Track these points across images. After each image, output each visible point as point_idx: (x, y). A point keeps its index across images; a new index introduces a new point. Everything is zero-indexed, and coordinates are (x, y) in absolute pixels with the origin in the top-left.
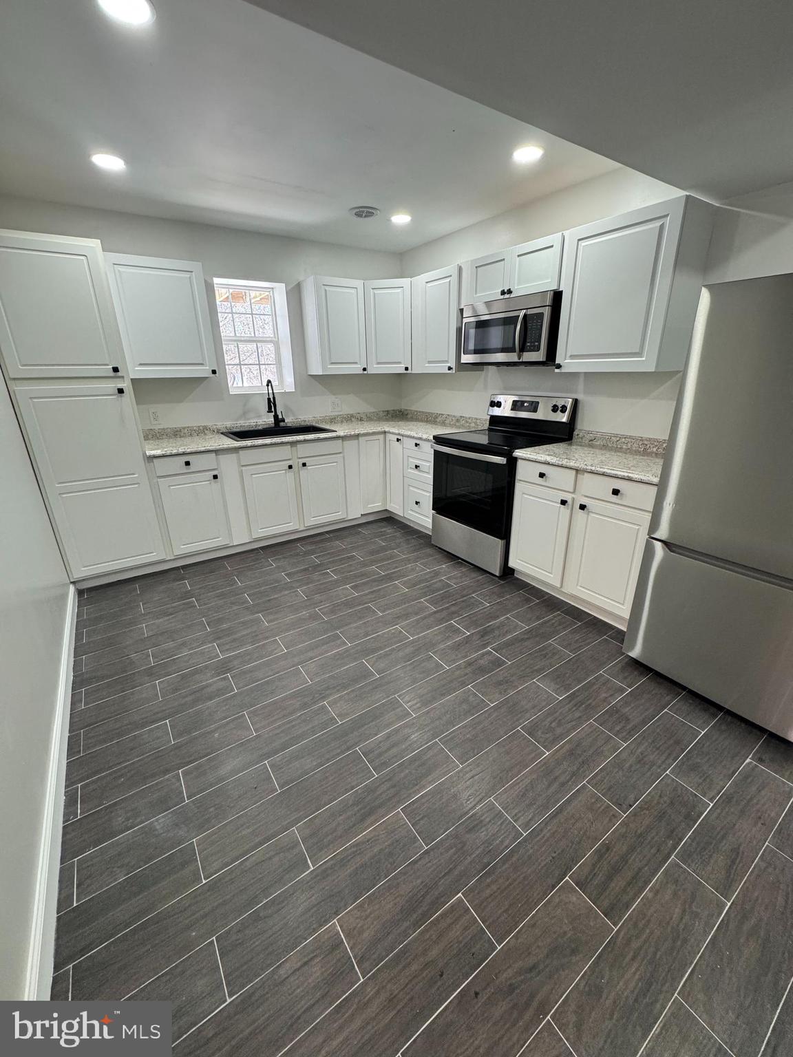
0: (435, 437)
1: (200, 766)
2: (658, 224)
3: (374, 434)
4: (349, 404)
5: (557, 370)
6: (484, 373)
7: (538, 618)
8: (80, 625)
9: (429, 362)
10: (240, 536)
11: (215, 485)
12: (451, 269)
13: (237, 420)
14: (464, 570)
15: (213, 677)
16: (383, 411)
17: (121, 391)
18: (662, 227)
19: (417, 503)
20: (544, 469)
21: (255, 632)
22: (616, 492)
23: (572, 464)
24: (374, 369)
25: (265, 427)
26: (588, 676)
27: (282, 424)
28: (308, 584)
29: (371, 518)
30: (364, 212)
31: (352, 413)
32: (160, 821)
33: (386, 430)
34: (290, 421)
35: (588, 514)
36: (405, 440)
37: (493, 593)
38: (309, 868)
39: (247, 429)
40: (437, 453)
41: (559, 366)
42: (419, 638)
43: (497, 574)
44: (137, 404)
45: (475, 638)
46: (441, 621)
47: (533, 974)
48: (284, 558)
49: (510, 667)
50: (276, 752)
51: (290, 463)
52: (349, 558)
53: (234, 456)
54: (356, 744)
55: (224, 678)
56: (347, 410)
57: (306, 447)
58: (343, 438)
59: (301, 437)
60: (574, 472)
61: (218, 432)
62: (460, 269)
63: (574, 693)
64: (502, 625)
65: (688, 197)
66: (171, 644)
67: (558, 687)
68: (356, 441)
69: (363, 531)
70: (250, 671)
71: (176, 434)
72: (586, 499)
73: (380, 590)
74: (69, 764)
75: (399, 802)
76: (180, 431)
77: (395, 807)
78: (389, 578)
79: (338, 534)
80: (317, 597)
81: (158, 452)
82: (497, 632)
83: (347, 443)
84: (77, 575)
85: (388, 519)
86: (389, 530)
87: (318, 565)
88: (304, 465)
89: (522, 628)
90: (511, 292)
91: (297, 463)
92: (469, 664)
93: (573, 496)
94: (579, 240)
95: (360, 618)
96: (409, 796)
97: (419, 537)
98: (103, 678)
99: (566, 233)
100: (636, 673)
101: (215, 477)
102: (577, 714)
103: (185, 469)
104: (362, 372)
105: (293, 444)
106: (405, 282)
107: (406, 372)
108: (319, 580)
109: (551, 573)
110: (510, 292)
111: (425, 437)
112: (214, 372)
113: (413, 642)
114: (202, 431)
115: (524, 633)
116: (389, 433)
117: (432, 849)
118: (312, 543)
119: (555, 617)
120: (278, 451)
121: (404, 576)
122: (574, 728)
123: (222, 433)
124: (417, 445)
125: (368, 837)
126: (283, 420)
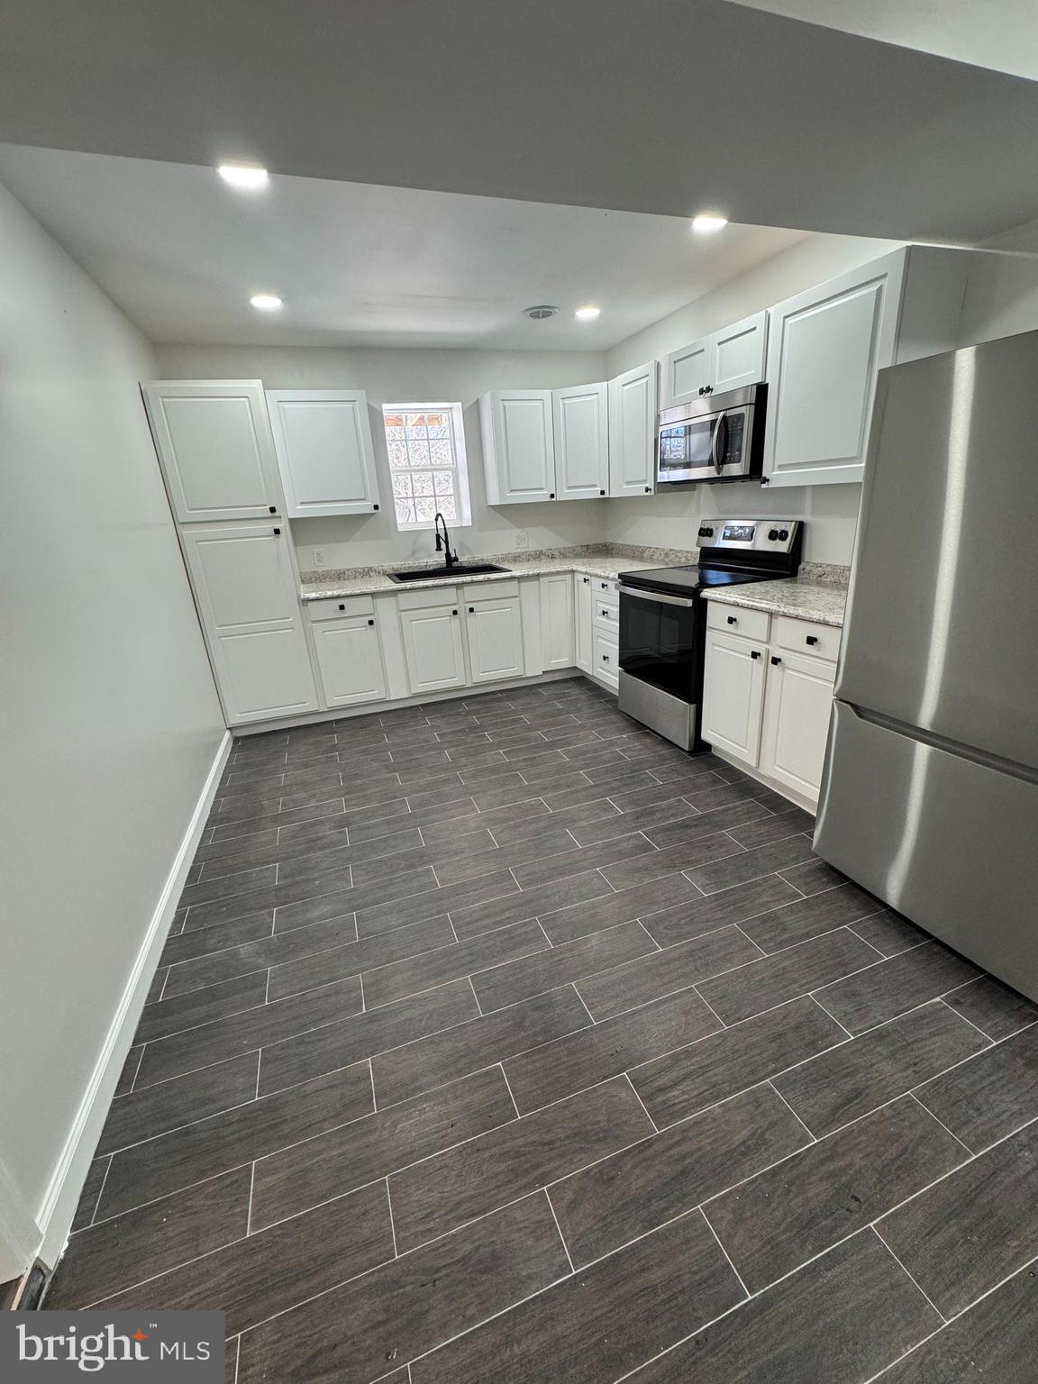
0: (620, 576)
1: (294, 907)
2: (874, 288)
3: (558, 573)
4: (539, 537)
5: (764, 486)
6: (696, 492)
7: (721, 803)
8: (229, 769)
9: (628, 483)
10: (398, 691)
11: (371, 631)
12: (647, 367)
13: (405, 560)
14: (648, 741)
15: (330, 829)
16: (582, 546)
17: (277, 532)
18: (879, 291)
19: (605, 658)
20: (734, 613)
21: (386, 790)
22: (811, 641)
23: (763, 605)
24: (565, 495)
25: (436, 567)
26: (755, 874)
27: (455, 564)
28: (457, 746)
29: (558, 677)
30: (541, 312)
31: (540, 549)
32: (245, 949)
33: (574, 568)
34: (464, 559)
35: (783, 671)
36: (593, 580)
37: (673, 770)
38: (362, 1010)
39: (416, 570)
40: (622, 595)
41: (766, 480)
42: (560, 812)
43: (687, 749)
44: (296, 544)
45: (628, 818)
46: (594, 797)
47: (546, 1148)
48: (443, 717)
49: (658, 854)
50: (367, 905)
51: (455, 608)
52: (514, 720)
53: (390, 600)
54: (449, 910)
55: (341, 832)
56: (534, 546)
57: (475, 591)
58: (520, 579)
59: (468, 578)
60: (767, 616)
61: (384, 574)
62: (658, 366)
63: (726, 892)
64: (670, 807)
65: (909, 249)
66: (303, 795)
67: (708, 882)
68: (537, 582)
69: (545, 692)
70: (368, 828)
71: (340, 576)
72: (782, 650)
73: (535, 758)
74: (185, 889)
75: (470, 970)
76: (344, 573)
77: (464, 974)
78: (552, 745)
79: (509, 694)
80: (463, 760)
81: (313, 595)
82: (658, 815)
83: (525, 585)
84: (233, 721)
85: (579, 680)
86: (575, 691)
87: (478, 727)
88: (471, 610)
89: (694, 812)
90: (712, 390)
91: (463, 608)
92: (609, 845)
93: (768, 647)
94: (785, 317)
95: (502, 786)
96: (483, 967)
97: (608, 701)
98: (235, 819)
99: (771, 310)
100: (825, 879)
101: (371, 623)
102: (719, 915)
103: (339, 614)
104: (549, 499)
105: (458, 586)
106: (600, 387)
107: (602, 496)
108: (472, 743)
109: (746, 748)
110: (709, 389)
111: (611, 576)
112: (376, 507)
113: (550, 816)
114: (366, 573)
115: (694, 819)
116: (577, 571)
117: (488, 1018)
118: (481, 702)
119: (743, 804)
120: (444, 594)
121: (570, 745)
122: (707, 929)
123: (388, 575)
124: (603, 586)
125: (426, 996)
126: (456, 559)
